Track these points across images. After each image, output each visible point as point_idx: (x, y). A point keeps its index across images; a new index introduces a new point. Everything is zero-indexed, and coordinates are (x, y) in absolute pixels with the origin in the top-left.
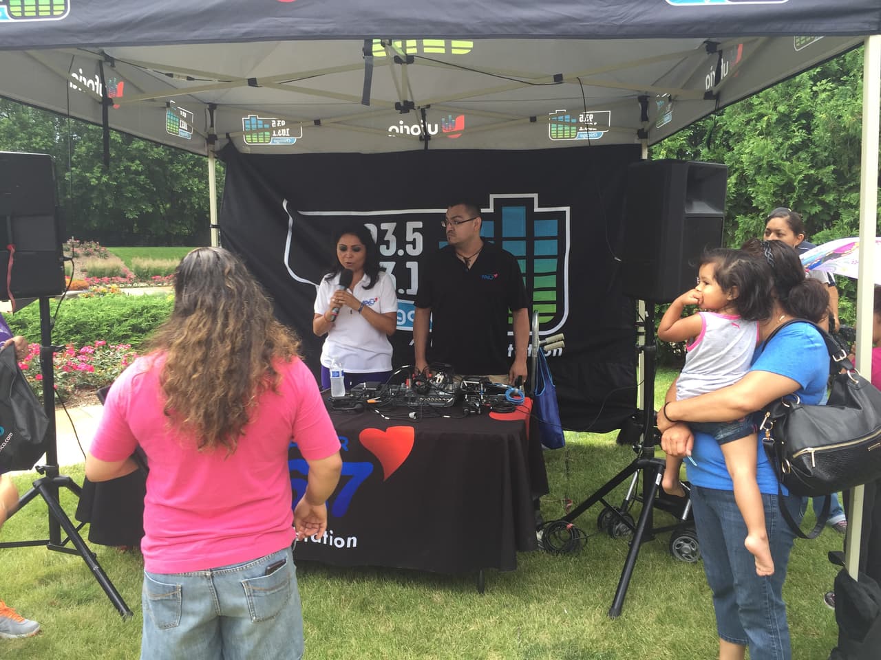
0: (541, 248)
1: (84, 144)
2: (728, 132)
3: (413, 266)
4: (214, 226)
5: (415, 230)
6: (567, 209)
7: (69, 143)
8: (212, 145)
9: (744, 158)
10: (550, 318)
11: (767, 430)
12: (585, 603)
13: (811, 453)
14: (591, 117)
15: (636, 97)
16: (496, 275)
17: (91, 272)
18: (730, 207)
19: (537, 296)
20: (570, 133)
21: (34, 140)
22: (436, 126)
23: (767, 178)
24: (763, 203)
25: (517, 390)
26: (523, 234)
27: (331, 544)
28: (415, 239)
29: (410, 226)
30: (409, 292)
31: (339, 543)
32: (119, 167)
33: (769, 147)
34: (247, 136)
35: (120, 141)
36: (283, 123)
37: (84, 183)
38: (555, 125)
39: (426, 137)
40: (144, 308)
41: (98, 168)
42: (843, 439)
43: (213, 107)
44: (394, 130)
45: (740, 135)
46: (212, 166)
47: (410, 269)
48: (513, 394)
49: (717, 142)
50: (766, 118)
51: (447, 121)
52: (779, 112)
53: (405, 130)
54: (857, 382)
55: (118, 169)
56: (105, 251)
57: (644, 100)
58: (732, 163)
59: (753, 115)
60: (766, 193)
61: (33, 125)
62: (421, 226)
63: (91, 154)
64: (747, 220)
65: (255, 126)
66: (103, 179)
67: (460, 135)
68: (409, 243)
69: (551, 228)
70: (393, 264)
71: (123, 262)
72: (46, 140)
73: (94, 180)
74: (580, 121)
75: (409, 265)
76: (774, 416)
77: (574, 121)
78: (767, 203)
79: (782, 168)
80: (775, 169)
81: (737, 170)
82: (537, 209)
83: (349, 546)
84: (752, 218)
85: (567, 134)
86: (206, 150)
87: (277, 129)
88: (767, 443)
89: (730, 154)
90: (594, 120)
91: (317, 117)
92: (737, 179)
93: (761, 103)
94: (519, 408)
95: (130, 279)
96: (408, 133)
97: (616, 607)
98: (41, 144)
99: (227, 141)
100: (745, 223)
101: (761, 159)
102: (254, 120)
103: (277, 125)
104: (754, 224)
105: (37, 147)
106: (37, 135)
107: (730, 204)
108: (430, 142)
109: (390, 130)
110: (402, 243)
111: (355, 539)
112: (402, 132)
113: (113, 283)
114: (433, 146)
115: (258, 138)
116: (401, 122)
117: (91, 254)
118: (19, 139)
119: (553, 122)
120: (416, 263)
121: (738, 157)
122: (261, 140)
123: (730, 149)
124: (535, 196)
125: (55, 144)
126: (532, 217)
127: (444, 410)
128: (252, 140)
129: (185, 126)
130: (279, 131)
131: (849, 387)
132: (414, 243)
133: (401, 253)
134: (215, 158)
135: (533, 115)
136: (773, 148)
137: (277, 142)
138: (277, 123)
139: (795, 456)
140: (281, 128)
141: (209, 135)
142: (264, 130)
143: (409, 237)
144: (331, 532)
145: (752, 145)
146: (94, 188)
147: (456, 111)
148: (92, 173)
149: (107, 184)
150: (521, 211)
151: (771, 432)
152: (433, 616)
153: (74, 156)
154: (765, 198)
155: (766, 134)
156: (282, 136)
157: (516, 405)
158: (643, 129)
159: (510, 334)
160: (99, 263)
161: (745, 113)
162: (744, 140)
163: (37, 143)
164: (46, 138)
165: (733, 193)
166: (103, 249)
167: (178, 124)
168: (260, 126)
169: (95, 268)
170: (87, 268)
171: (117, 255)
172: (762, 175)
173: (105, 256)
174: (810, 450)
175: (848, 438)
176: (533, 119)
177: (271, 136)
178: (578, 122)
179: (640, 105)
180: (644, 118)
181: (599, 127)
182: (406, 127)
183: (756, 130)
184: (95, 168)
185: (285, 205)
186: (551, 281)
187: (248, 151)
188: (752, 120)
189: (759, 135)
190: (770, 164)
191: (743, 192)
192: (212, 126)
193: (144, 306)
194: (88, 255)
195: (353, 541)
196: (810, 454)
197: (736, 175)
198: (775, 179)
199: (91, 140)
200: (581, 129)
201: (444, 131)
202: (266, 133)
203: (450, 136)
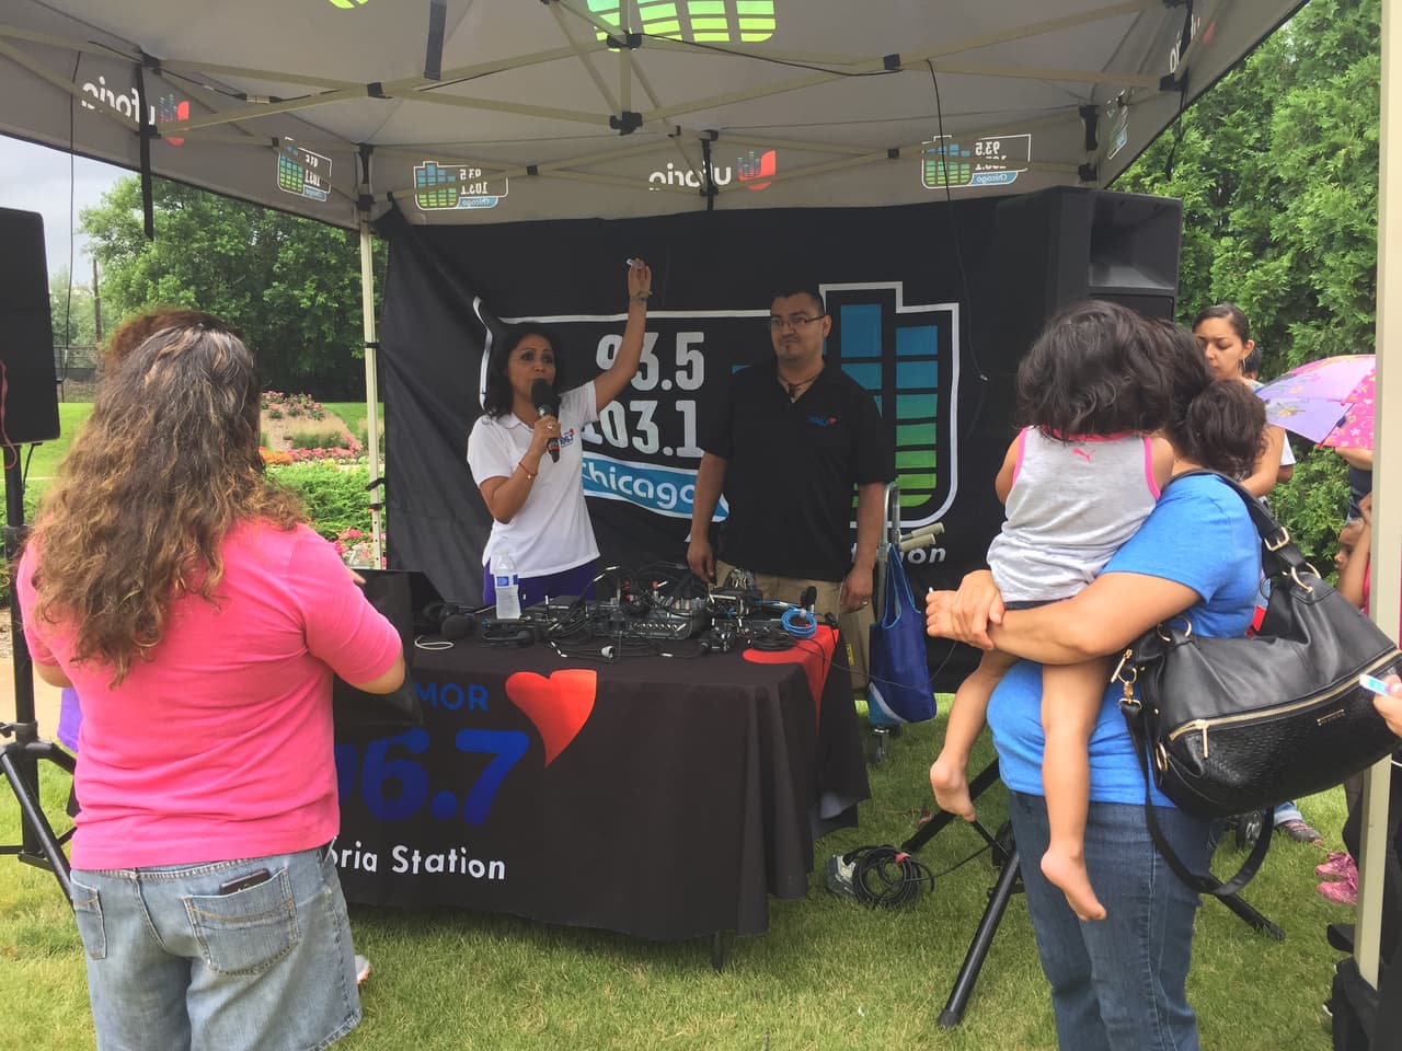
0: (907, 375)
1: (292, 245)
2: (1279, 179)
3: (687, 408)
4: (369, 345)
5: (691, 347)
6: (954, 308)
7: (270, 245)
8: (366, 213)
9: (1304, 223)
10: (925, 498)
11: (1127, 683)
12: (900, 996)
13: (1201, 730)
14: (997, 146)
15: (1077, 108)
16: (833, 420)
17: (296, 441)
18: (1280, 310)
19: (903, 460)
20: (959, 175)
21: (219, 241)
22: (728, 170)
23: (1344, 256)
24: (1335, 300)
25: (803, 612)
26: (876, 352)
27: (463, 871)
28: (690, 362)
29: (683, 339)
30: (681, 452)
31: (476, 869)
32: (343, 281)
33: (1347, 201)
34: (421, 196)
35: (344, 240)
36: (478, 173)
37: (291, 305)
38: (933, 163)
39: (710, 190)
40: (307, 484)
41: (312, 282)
42: (1264, 702)
43: (366, 150)
44: (658, 180)
45: (1298, 184)
46: (366, 249)
47: (682, 413)
48: (796, 620)
49: (1259, 197)
50: (1343, 152)
51: (746, 160)
52: (1368, 141)
53: (676, 179)
54: (1310, 589)
55: (340, 284)
56: (320, 409)
57: (1090, 114)
58: (1283, 233)
59: (1321, 148)
60: (1341, 283)
61: (219, 218)
62: (702, 340)
63: (301, 261)
64: (1309, 330)
65: (433, 179)
66: (319, 298)
67: (766, 185)
68: (682, 368)
69: (926, 340)
70: (654, 404)
71: (345, 425)
72: (236, 241)
73: (305, 300)
74: (978, 154)
75: (681, 405)
76: (1141, 658)
77: (966, 153)
78: (1341, 300)
79: (1369, 236)
80: (1358, 240)
81: (1293, 244)
82: (901, 309)
83: (491, 876)
84: (1319, 328)
85: (953, 178)
86: (356, 221)
87: (468, 183)
88: (1128, 707)
89: (1280, 217)
90: (1000, 153)
91: (530, 161)
92: (1292, 260)
93: (1336, 126)
94: (802, 643)
95: (355, 450)
96: (681, 183)
97: (952, 1009)
98: (229, 247)
99: (389, 206)
100: (1304, 336)
101: (1332, 223)
102: (431, 168)
103: (467, 176)
104: (1322, 338)
105: (223, 251)
106: (223, 233)
107: (1279, 305)
108: (716, 198)
109: (652, 179)
110: (668, 368)
111: (501, 865)
112: (671, 182)
113: (330, 457)
114: (720, 204)
115: (437, 198)
116: (670, 166)
117: (298, 413)
118: (196, 241)
119: (928, 156)
120: (693, 403)
121: (1293, 221)
122: (443, 202)
123: (1282, 209)
124: (898, 286)
125: (249, 246)
126: (892, 322)
127: (668, 644)
128: (428, 203)
129: (315, 180)
130: (472, 187)
131: (1294, 600)
132: (689, 368)
133: (667, 385)
134: (372, 233)
135: (892, 146)
136: (1354, 203)
137: (467, 205)
138: (468, 173)
139: (1173, 736)
140: (475, 180)
141: (361, 196)
142: (446, 185)
143: (681, 359)
144: (464, 850)
145: (1317, 200)
146: (305, 312)
147: (762, 143)
148: (303, 290)
149: (324, 306)
150: (874, 311)
151: (1134, 686)
152: (623, 1007)
153: (278, 265)
154: (1338, 290)
155: (1344, 180)
156: (476, 194)
157: (799, 638)
158: (1088, 164)
159: (853, 525)
160: (310, 427)
161: (1308, 145)
162: (1304, 191)
163: (223, 246)
164: (237, 237)
165: (1285, 285)
166: (317, 405)
167: (300, 176)
168: (441, 180)
169: (302, 435)
170: (290, 434)
171: (338, 415)
172: (1336, 251)
173: (320, 417)
174: (1201, 724)
175: (1275, 699)
176: (894, 154)
177: (459, 194)
178: (973, 155)
179: (1083, 122)
180: (1091, 144)
181: (1011, 164)
182: (677, 173)
183: (1327, 173)
184: (308, 283)
185: (476, 305)
186: (928, 434)
187: (422, 220)
188: (1318, 156)
189: (1330, 181)
190: (1348, 231)
191: (1303, 282)
192: (366, 180)
193: (307, 482)
194: (294, 414)
195: (497, 870)
196: (1200, 732)
197: (1290, 254)
198: (1357, 256)
199: (302, 240)
200: (979, 168)
201: (742, 178)
202: (451, 191)
203: (753, 188)
